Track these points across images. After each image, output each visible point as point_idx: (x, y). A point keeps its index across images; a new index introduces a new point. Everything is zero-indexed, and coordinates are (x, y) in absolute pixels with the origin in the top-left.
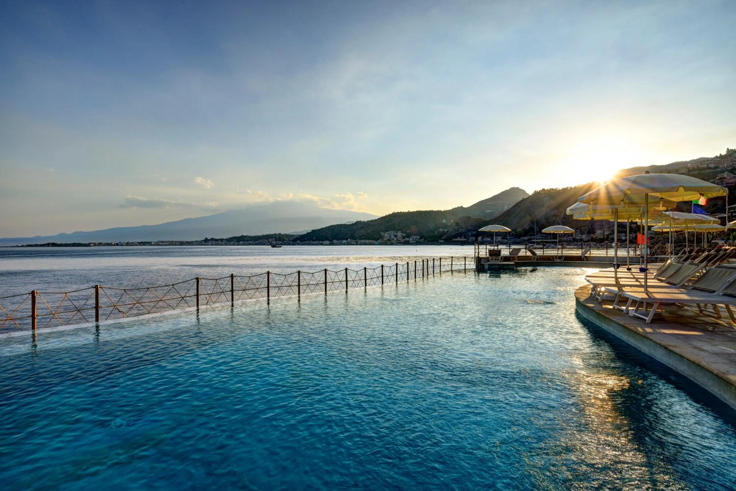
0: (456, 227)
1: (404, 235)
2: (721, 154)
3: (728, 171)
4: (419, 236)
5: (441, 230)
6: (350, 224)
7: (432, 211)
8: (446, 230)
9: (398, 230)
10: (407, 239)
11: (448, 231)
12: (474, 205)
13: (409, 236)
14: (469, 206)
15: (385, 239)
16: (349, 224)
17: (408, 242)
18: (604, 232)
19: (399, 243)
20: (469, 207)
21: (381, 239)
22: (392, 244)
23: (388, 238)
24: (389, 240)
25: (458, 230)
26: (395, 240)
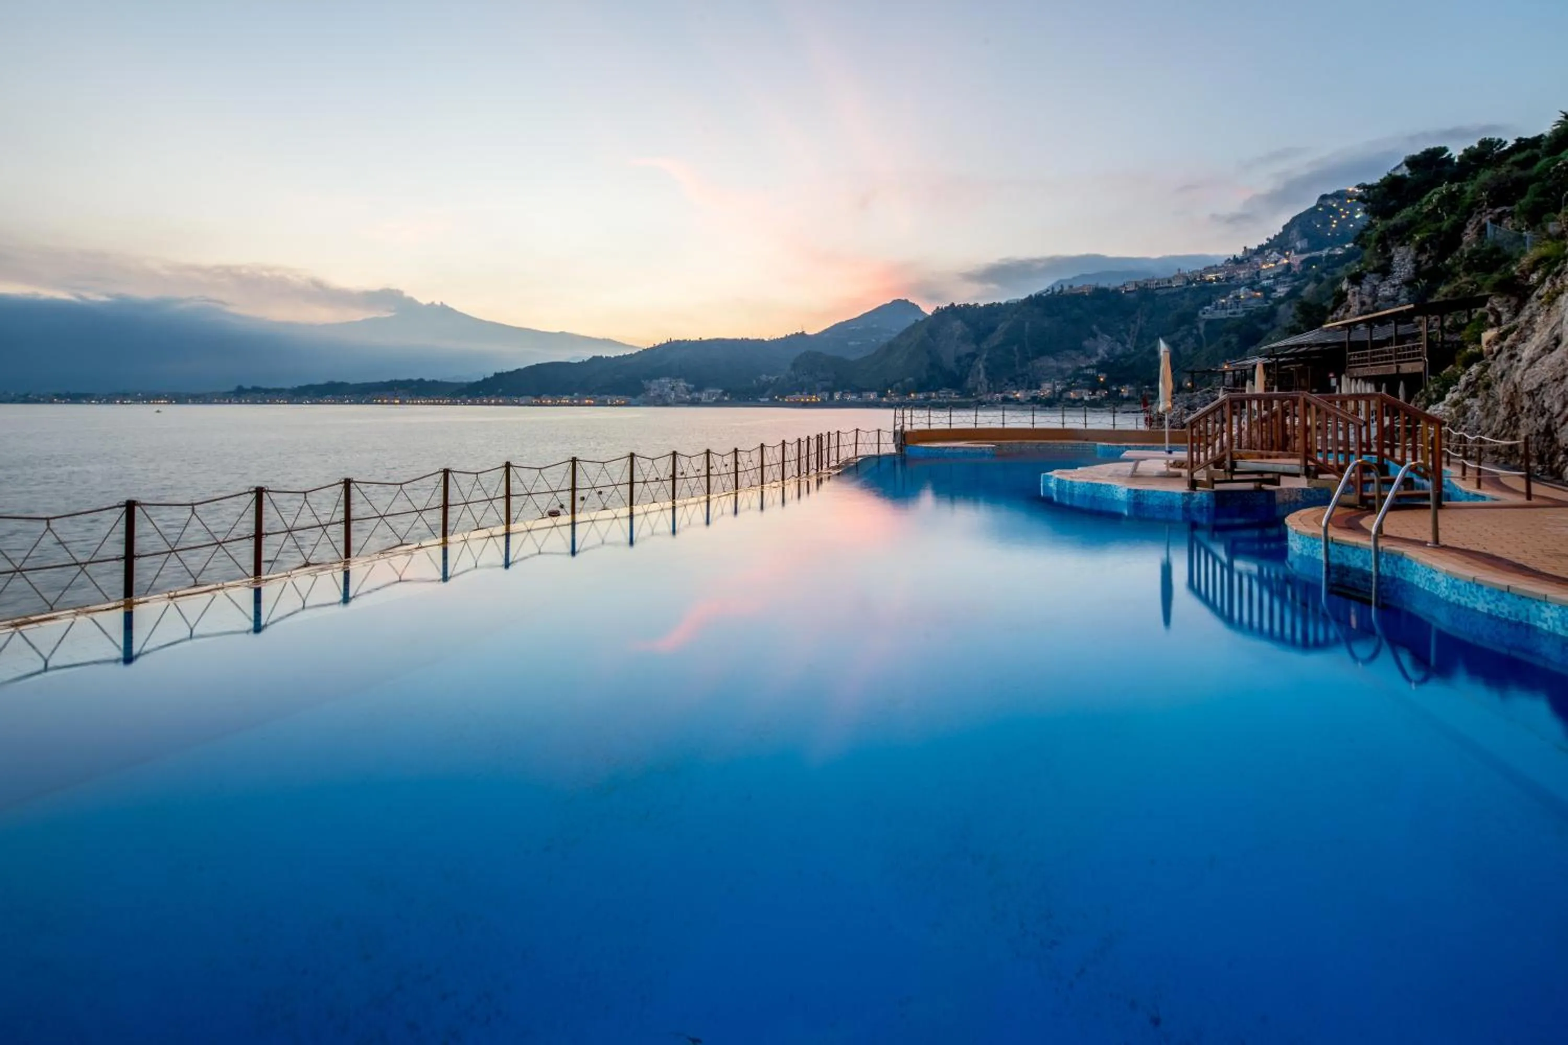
0: (793, 373)
1: (691, 386)
2: (1235, 256)
3: (1245, 285)
4: (721, 389)
5: (764, 377)
6: (579, 363)
7: (747, 339)
8: (774, 379)
9: (679, 377)
10: (696, 395)
11: (777, 379)
12: (826, 331)
13: (699, 389)
14: (816, 332)
15: (652, 395)
16: (576, 361)
17: (699, 399)
18: (1054, 386)
19: (680, 403)
20: (816, 335)
21: (643, 395)
22: (666, 404)
23: (657, 392)
24: (660, 396)
25: (797, 380)
26: (673, 397)
